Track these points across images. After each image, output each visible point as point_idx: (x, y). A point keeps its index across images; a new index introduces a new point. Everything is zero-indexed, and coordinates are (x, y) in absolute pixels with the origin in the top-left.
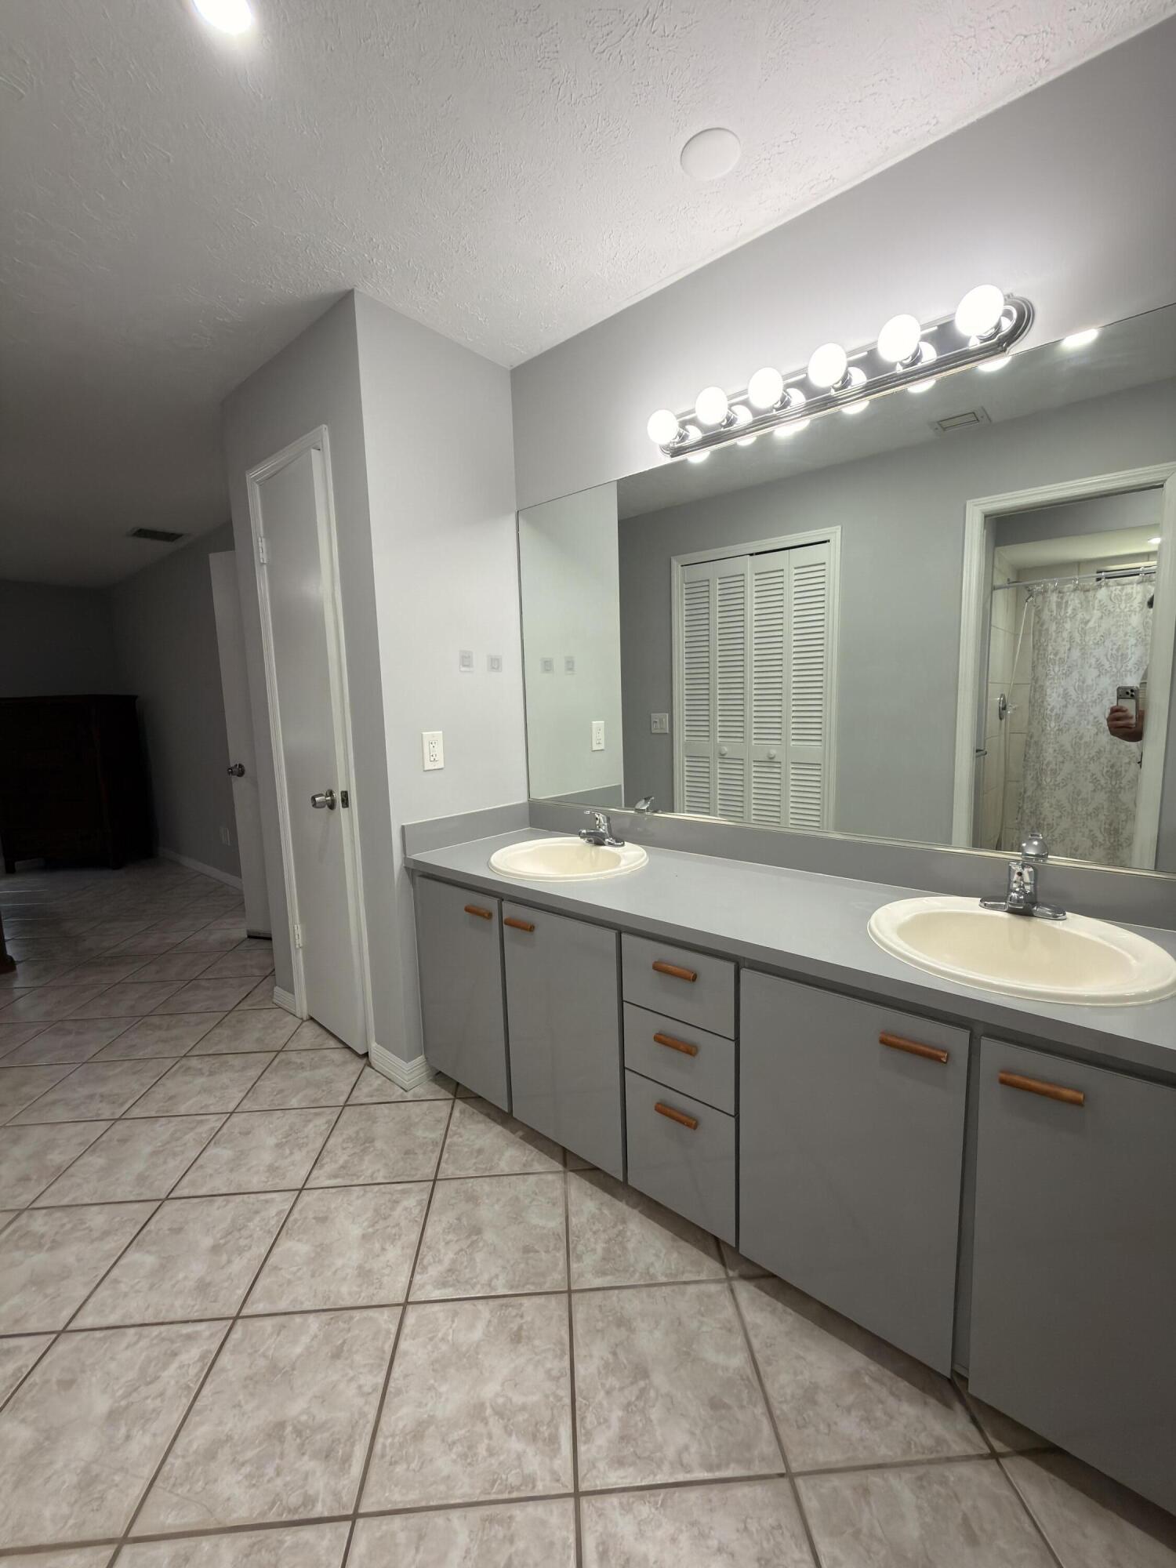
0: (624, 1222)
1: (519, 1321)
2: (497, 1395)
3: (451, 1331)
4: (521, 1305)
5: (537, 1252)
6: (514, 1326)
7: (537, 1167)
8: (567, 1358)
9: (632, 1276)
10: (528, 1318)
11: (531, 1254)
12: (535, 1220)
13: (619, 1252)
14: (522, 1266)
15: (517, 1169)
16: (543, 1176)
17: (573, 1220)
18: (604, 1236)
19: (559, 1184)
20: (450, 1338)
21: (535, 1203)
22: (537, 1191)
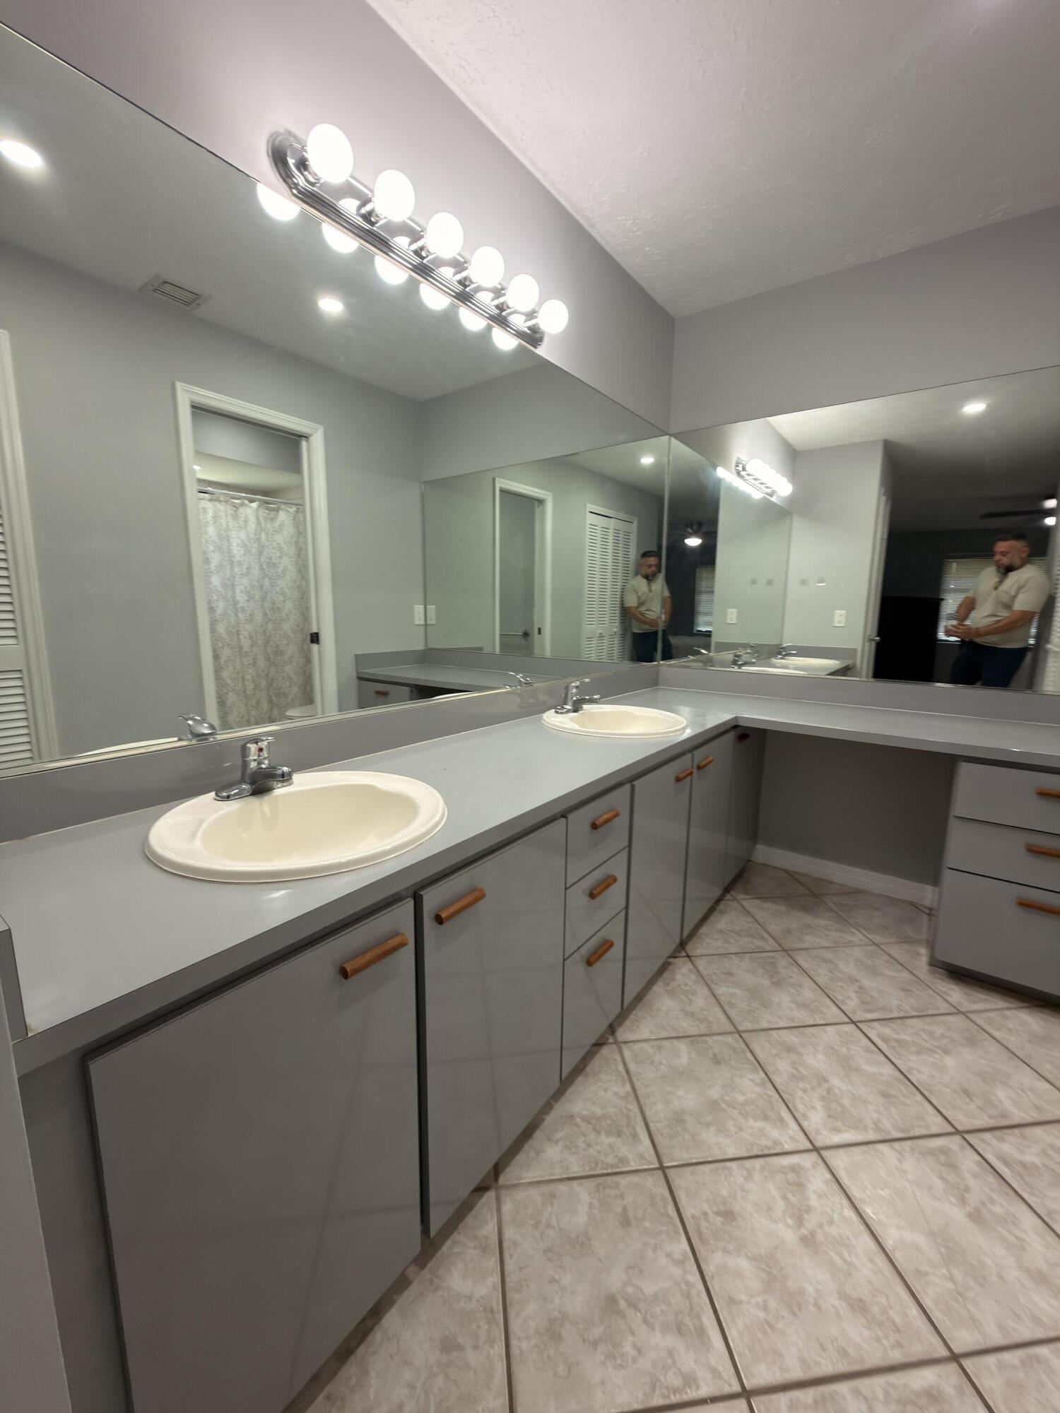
0: (571, 1117)
1: (711, 1216)
2: (788, 1226)
3: (753, 1301)
4: (693, 1217)
5: (625, 1209)
6: (718, 1220)
7: (490, 1228)
8: (728, 1164)
9: (631, 1111)
10: (706, 1207)
11: (631, 1215)
12: (581, 1218)
13: (609, 1122)
14: (647, 1224)
15: (493, 1262)
16: (506, 1218)
17: (576, 1170)
18: (592, 1136)
19: (520, 1195)
20: (760, 1299)
21: (554, 1223)
22: (532, 1222)
